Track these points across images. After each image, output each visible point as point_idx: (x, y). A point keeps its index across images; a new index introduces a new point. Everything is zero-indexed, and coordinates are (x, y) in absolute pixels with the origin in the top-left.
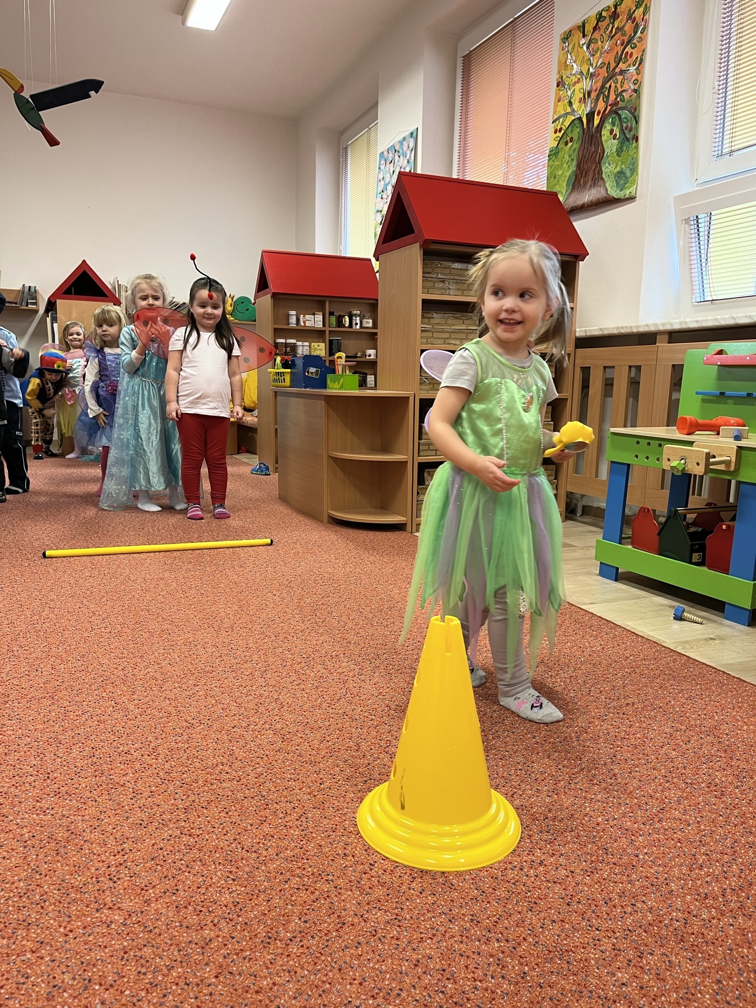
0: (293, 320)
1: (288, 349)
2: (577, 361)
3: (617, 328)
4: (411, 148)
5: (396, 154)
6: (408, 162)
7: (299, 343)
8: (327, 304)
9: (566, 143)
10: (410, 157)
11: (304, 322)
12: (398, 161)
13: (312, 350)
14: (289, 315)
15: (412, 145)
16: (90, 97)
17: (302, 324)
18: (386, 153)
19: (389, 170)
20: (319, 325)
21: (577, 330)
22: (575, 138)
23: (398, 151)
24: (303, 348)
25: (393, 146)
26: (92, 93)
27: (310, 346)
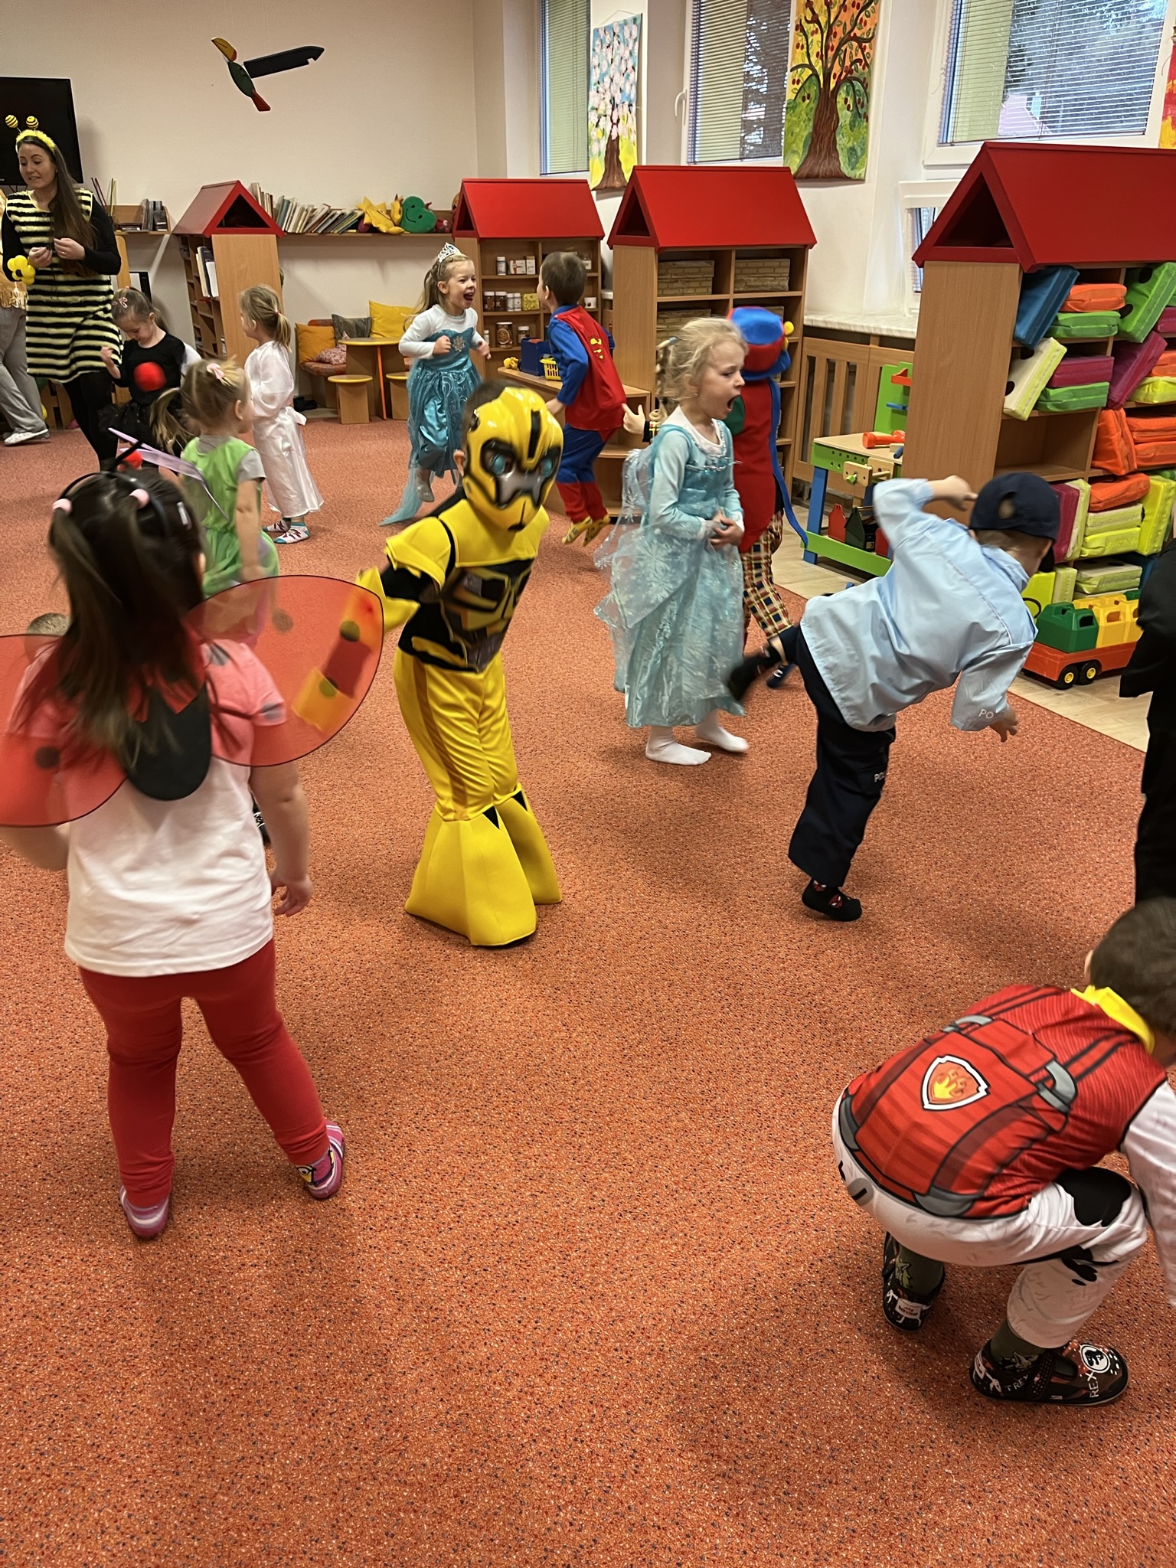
0: (502, 268)
1: (498, 304)
2: (804, 349)
3: (839, 324)
4: (634, 37)
5: (615, 38)
6: (631, 54)
7: (510, 295)
8: (540, 246)
9: (804, 100)
10: (633, 48)
11: (515, 269)
12: (618, 48)
13: (525, 303)
14: (497, 262)
15: (635, 34)
16: (307, 63)
17: (513, 272)
18: (601, 33)
19: (607, 55)
20: (532, 271)
21: (805, 317)
22: (813, 96)
23: (618, 36)
24: (515, 301)
25: (611, 27)
26: (311, 60)
27: (522, 298)
